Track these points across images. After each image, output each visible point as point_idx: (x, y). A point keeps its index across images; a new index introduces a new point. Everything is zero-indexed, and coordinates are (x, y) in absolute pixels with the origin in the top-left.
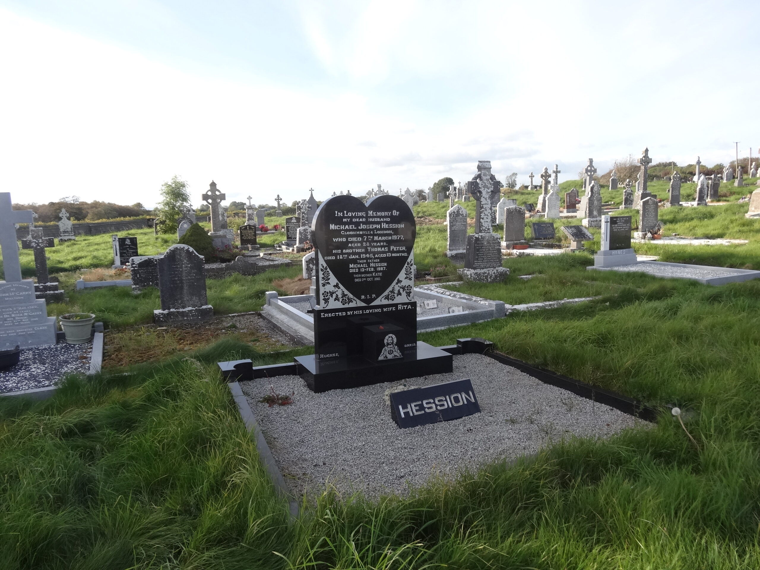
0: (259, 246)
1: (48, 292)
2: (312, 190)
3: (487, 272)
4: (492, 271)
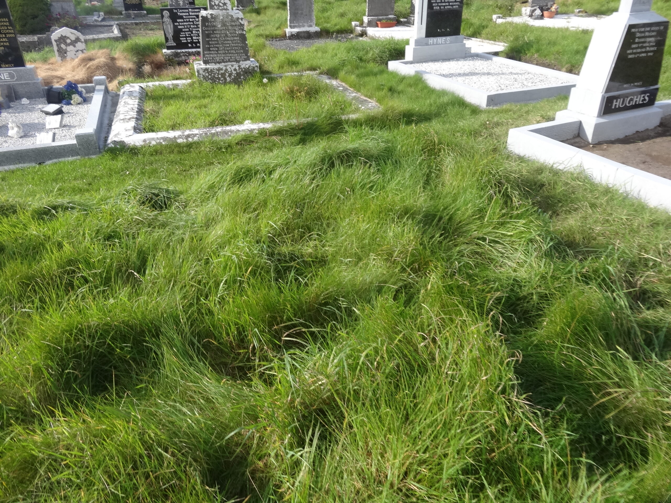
0: (145, 12)
3: (224, 68)
4: (232, 67)
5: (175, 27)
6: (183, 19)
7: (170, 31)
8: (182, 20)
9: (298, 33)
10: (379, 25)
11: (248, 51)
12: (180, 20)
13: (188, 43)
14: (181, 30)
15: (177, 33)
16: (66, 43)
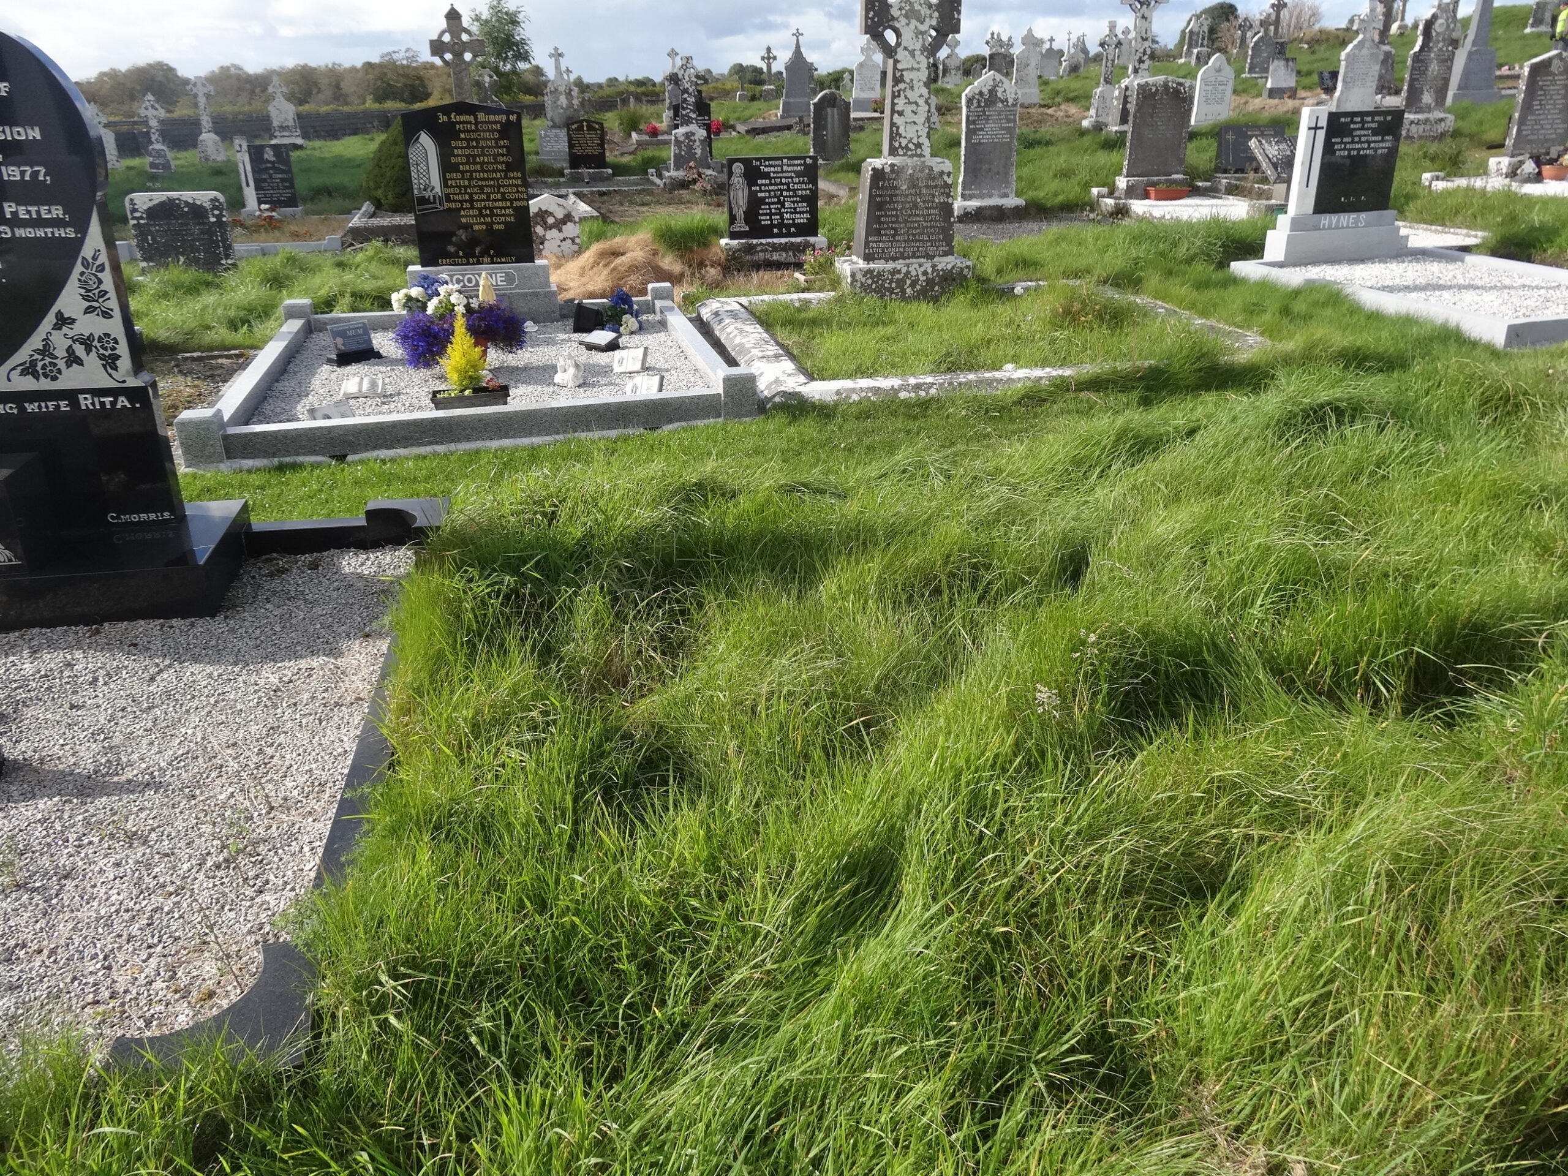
0: (610, 171)
2: (798, 34)
3: (904, 270)
4: (920, 268)
5: (752, 195)
6: (770, 178)
7: (741, 203)
8: (767, 182)
9: (979, 210)
10: (1153, 195)
11: (952, 237)
12: (764, 182)
13: (773, 226)
14: (762, 201)
15: (755, 204)
16: (545, 223)
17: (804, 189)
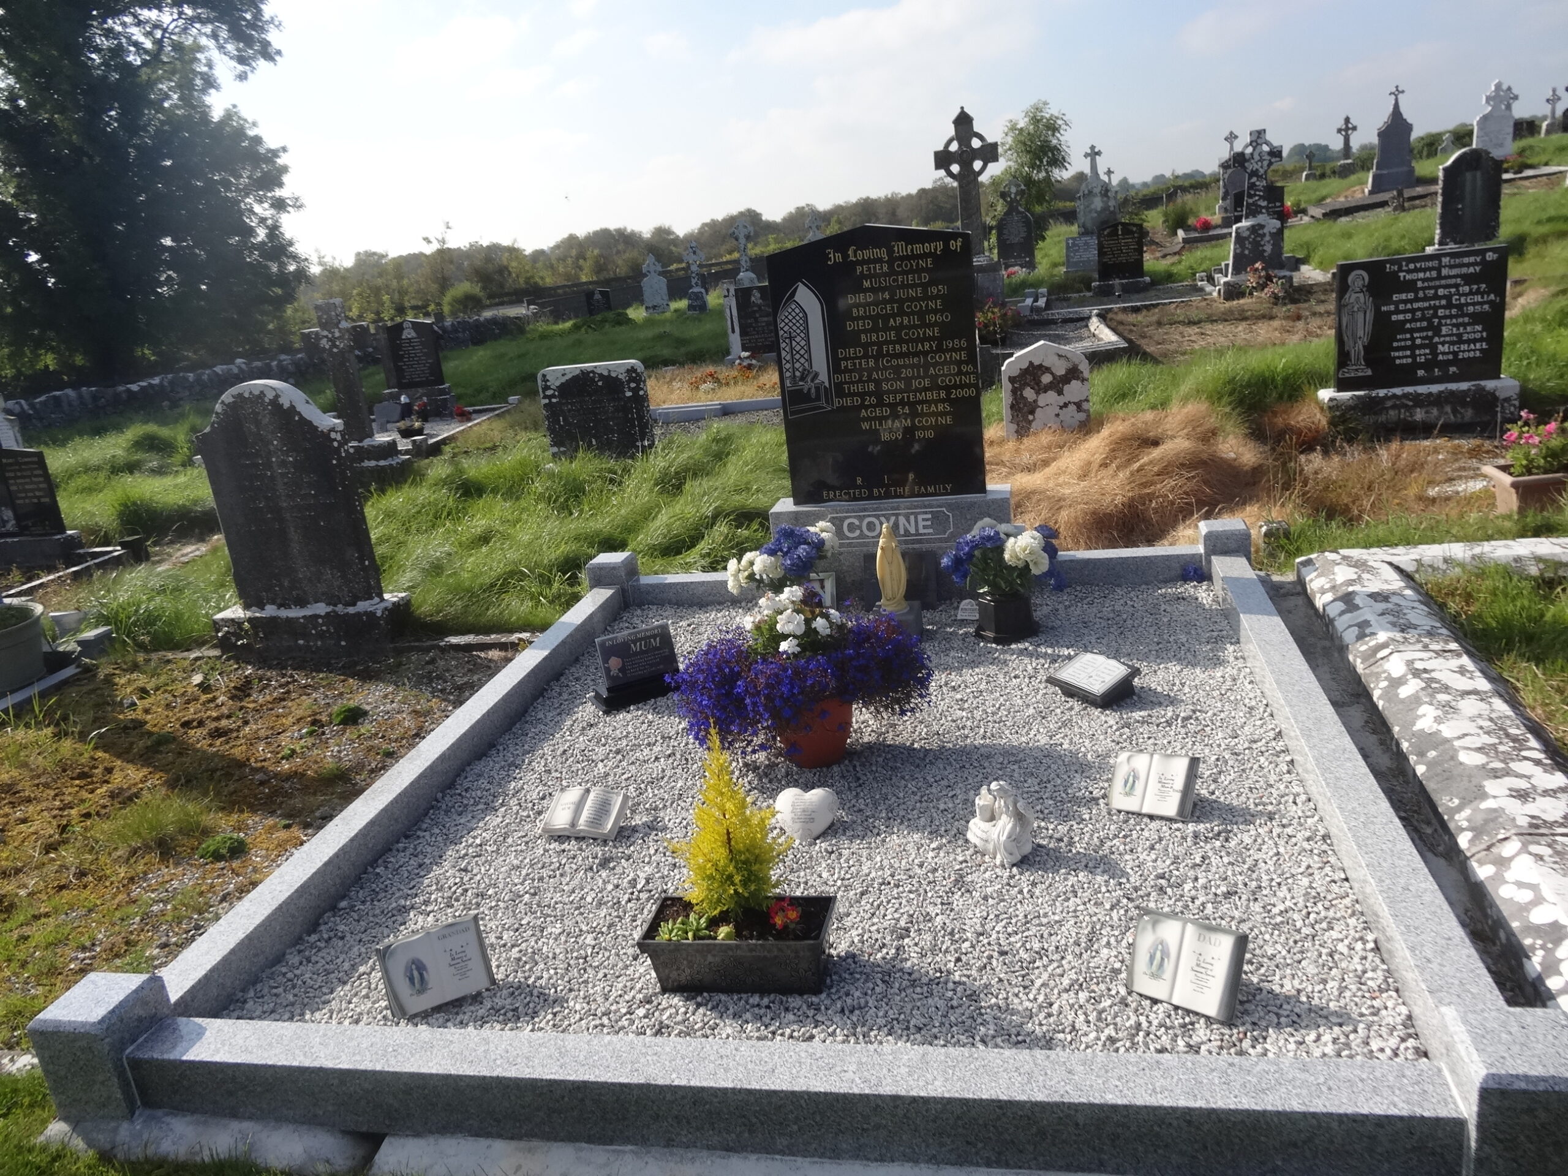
0: (1147, 279)
1: (367, 464)
2: (1397, 92)
5: (1381, 320)
6: (1416, 290)
7: (1360, 333)
8: (1411, 296)
12: (1403, 296)
13: (1416, 366)
14: (1400, 326)
15: (1384, 333)
16: (1038, 382)
17: (1477, 302)
